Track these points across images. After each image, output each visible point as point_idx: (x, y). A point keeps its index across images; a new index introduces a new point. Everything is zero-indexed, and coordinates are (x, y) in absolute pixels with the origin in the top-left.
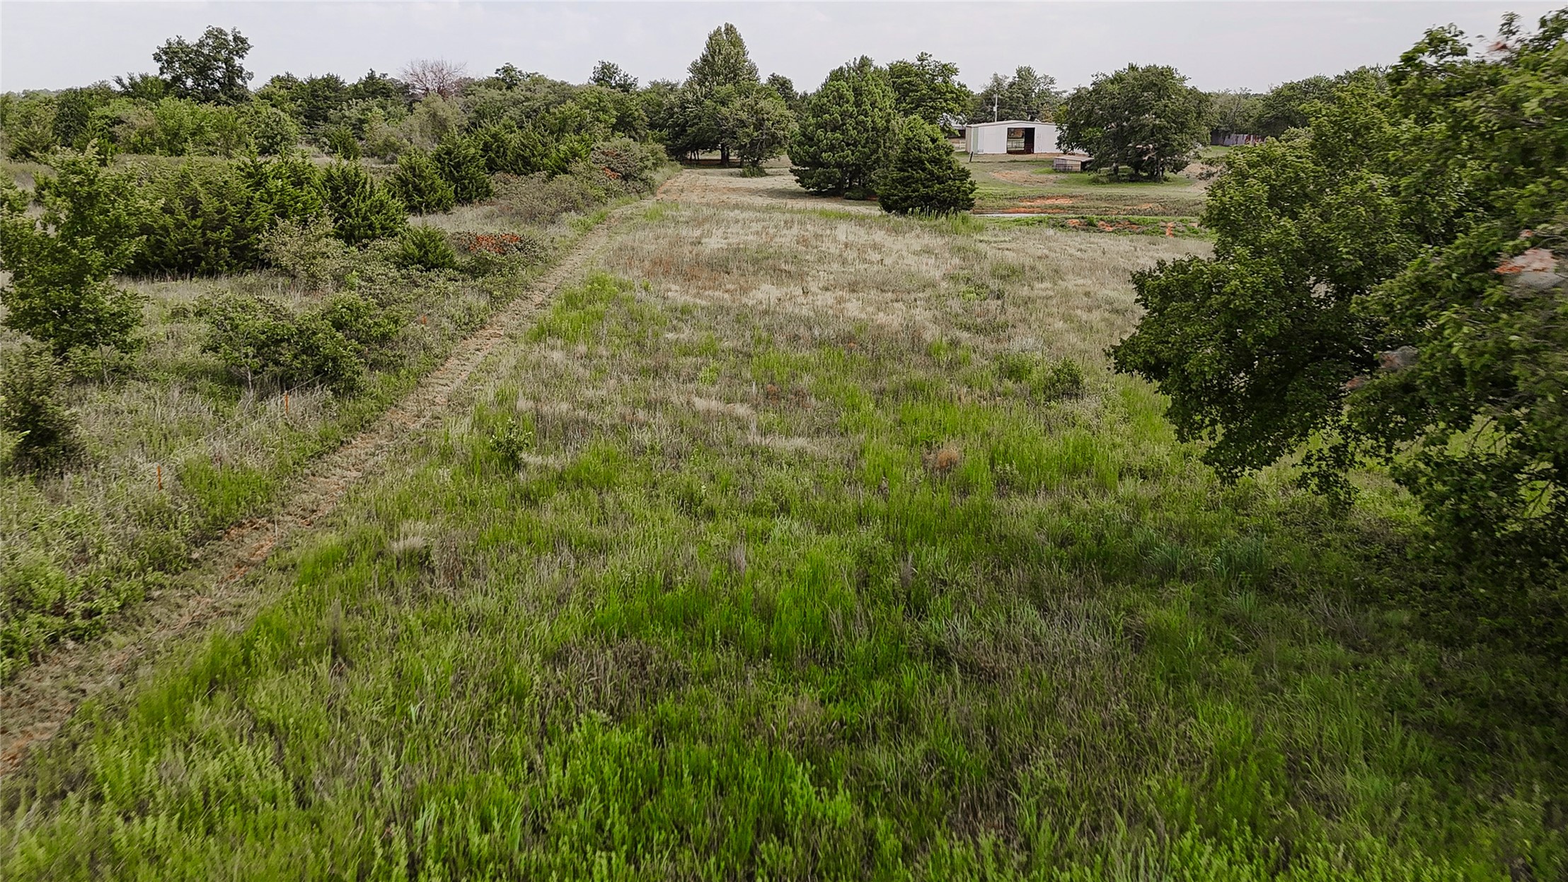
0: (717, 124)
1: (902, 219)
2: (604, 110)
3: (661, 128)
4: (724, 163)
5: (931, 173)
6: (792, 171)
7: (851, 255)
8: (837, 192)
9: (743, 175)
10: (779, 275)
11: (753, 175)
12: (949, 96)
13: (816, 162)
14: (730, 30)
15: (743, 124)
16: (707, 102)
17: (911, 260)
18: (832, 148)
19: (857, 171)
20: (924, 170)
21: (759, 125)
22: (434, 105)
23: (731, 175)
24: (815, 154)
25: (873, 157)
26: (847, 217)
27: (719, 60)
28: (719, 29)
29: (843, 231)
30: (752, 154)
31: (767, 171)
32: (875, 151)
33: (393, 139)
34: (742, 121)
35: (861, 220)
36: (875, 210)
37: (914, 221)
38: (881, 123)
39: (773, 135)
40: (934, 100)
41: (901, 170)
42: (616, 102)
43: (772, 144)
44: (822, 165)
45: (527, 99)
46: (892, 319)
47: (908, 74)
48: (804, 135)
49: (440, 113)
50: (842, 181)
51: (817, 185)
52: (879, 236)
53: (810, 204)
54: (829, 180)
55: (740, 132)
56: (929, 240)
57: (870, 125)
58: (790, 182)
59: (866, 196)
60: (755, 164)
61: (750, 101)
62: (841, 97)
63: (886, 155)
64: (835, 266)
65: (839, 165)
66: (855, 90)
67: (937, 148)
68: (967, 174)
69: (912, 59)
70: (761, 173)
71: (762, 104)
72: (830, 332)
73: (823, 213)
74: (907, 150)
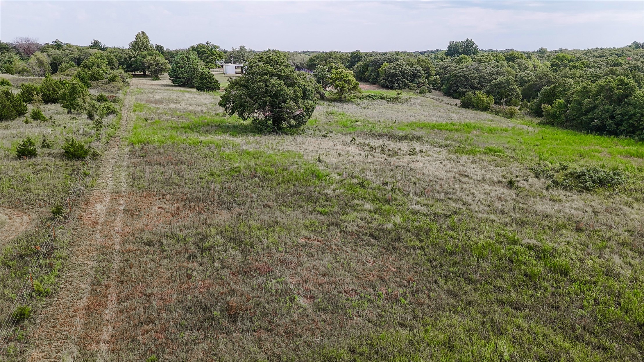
0: (142, 64)
1: (201, 92)
2: (103, 59)
3: (123, 65)
4: (145, 76)
5: (208, 81)
6: (170, 79)
7: (189, 99)
8: (183, 85)
9: (153, 80)
10: (174, 103)
11: (156, 80)
12: (217, 55)
13: (177, 77)
14: (143, 33)
15: (152, 64)
16: (138, 57)
17: (203, 100)
18: (182, 73)
19: (189, 79)
20: (207, 80)
21: (157, 65)
22: (38, 56)
23: (149, 80)
24: (177, 75)
25: (194, 76)
26: (188, 92)
27: (140, 44)
28: (139, 33)
29: (187, 95)
30: (155, 73)
31: (160, 78)
32: (194, 74)
33: (25, 68)
34: (151, 63)
35: (191, 92)
36: (195, 90)
37: (205, 93)
38: (195, 67)
39: (162, 68)
40: (212, 56)
41: (201, 80)
42: (106, 56)
43: (162, 70)
44: (179, 78)
45: (71, 54)
46: (199, 109)
47: (203, 48)
48: (173, 69)
49: (41, 59)
50: (185, 82)
51: (178, 83)
52: (196, 96)
53: (177, 88)
54: (181, 82)
55: (151, 67)
56: (208, 96)
57: (192, 67)
58: (170, 82)
59: (192, 86)
60: (156, 76)
61: (153, 57)
62: (183, 59)
63: (197, 76)
64: (186, 101)
65: (184, 78)
66: (187, 57)
67: (210, 75)
68: (218, 81)
69: (204, 43)
70: (159, 79)
71: (157, 58)
72: (187, 110)
73: (181, 91)
74: (202, 75)
